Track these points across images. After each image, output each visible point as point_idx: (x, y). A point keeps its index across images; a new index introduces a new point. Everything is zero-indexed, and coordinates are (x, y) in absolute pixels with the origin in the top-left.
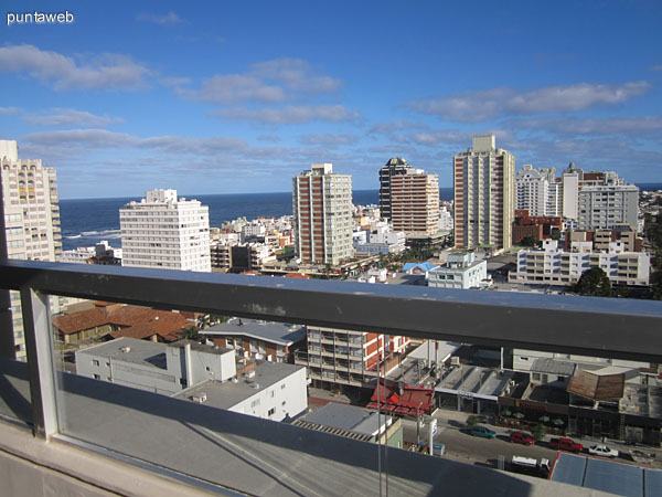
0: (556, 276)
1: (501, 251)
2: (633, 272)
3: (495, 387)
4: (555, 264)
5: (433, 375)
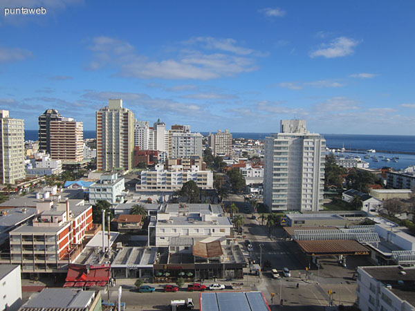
0: (164, 186)
1: (128, 171)
2: (205, 182)
3: (148, 259)
4: (163, 179)
5: (106, 256)
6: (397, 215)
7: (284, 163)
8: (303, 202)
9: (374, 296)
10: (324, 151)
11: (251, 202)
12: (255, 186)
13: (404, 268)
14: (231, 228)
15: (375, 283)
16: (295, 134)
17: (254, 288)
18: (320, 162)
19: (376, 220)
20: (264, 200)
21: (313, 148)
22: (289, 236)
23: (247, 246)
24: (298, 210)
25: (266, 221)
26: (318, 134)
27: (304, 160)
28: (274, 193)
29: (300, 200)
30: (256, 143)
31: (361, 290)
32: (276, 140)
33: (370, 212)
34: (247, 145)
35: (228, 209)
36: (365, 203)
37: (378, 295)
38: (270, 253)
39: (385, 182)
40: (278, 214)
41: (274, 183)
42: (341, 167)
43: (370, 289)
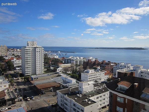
6: (67, 72)
7: (29, 57)
8: (37, 71)
9: (62, 99)
10: (43, 52)
11: (17, 73)
12: (18, 67)
13: (70, 88)
14: (9, 85)
15: (62, 95)
16: (33, 46)
17: (20, 106)
18: (42, 56)
19: (61, 74)
20: (22, 72)
21: (40, 52)
22: (33, 84)
23: (16, 90)
24: (36, 74)
25: (23, 80)
26: (41, 47)
27: (37, 56)
28: (26, 69)
29: (36, 71)
30: (18, 50)
31: (58, 98)
32: (25, 49)
33: (59, 72)
34: (14, 51)
35: (7, 77)
36: (58, 69)
37: (63, 99)
38: (26, 92)
39: (63, 62)
40: (28, 77)
41: (26, 65)
42: (50, 58)
43: (61, 97)
